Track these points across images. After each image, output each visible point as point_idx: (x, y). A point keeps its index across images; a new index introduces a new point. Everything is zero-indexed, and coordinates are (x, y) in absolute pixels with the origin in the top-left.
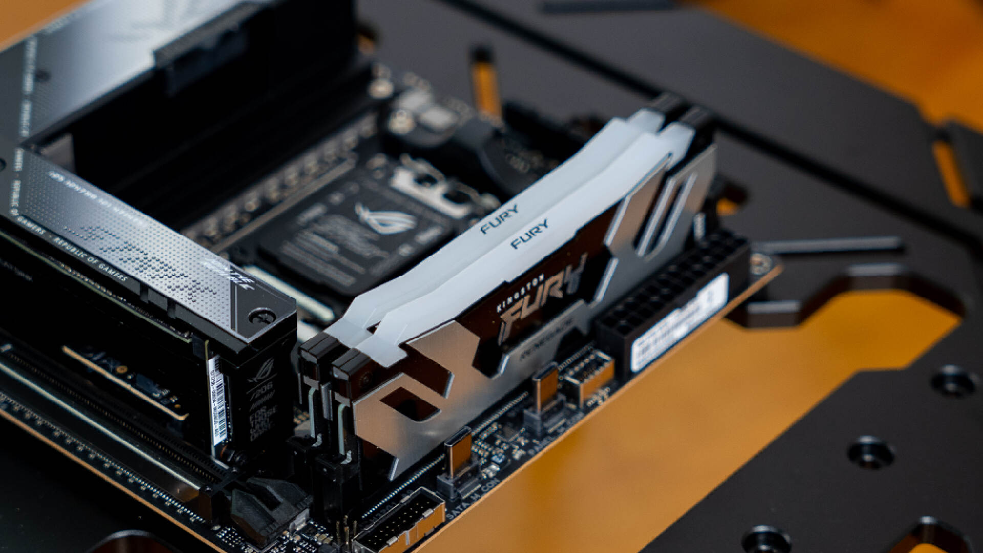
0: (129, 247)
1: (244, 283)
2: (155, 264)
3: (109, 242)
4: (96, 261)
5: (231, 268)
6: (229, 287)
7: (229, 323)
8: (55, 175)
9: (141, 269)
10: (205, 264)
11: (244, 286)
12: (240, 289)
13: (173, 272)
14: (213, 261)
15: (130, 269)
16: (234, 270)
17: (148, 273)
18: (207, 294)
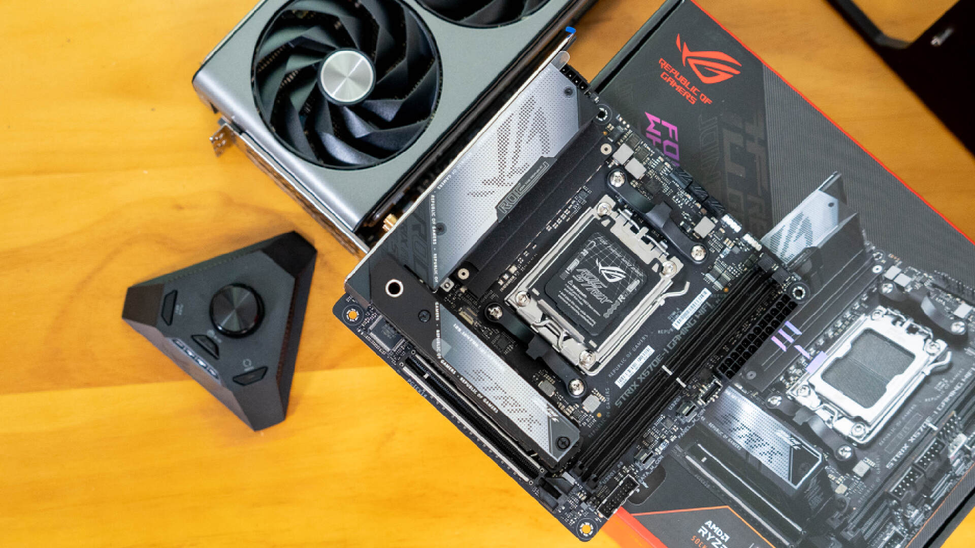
0: (498, 387)
1: (554, 417)
2: (511, 401)
3: (487, 383)
4: (482, 397)
5: (548, 405)
6: (546, 420)
7: (548, 448)
8: (457, 327)
9: (504, 405)
10: (535, 401)
11: (555, 419)
12: (552, 421)
13: (520, 408)
14: (539, 399)
15: (498, 403)
16: (549, 407)
17: (508, 408)
18: (537, 425)
